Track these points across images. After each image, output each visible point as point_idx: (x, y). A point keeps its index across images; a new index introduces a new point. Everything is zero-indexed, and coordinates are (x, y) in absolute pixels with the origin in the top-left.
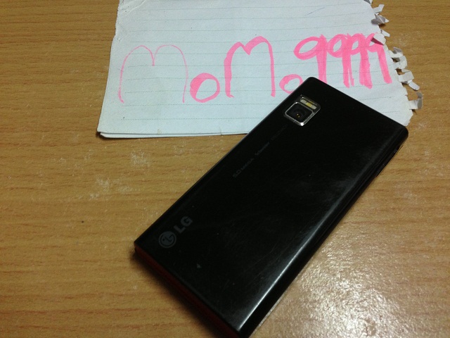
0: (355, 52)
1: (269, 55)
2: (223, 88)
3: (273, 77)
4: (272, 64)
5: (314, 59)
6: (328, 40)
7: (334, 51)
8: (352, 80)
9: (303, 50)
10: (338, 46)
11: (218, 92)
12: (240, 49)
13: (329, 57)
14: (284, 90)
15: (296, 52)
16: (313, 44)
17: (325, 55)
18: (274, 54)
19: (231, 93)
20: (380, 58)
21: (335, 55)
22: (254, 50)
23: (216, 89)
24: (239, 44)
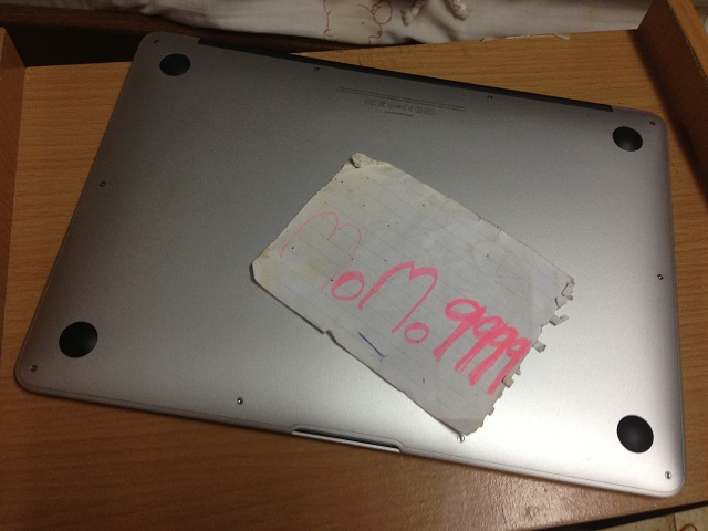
0: (493, 344)
1: (424, 292)
2: (361, 297)
3: (408, 316)
4: (418, 304)
5: (456, 324)
6: (485, 315)
7: (480, 330)
8: (466, 367)
9: (455, 308)
10: (487, 327)
11: (355, 297)
12: (408, 270)
13: (469, 332)
14: (406, 334)
15: (449, 306)
16: (471, 309)
17: (468, 327)
18: (430, 294)
19: (364, 306)
20: (507, 366)
21: (476, 333)
23: (356, 292)
24: (411, 264)
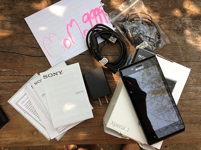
0: (97, 15)
3: (81, 32)
4: (79, 28)
5: (88, 22)
6: (89, 13)
10: (92, 15)
12: (69, 27)
15: (83, 21)
16: (86, 16)
17: (90, 20)
18: (78, 25)
19: (74, 42)
21: (93, 18)
22: (73, 25)
23: (70, 43)
24: (68, 25)
